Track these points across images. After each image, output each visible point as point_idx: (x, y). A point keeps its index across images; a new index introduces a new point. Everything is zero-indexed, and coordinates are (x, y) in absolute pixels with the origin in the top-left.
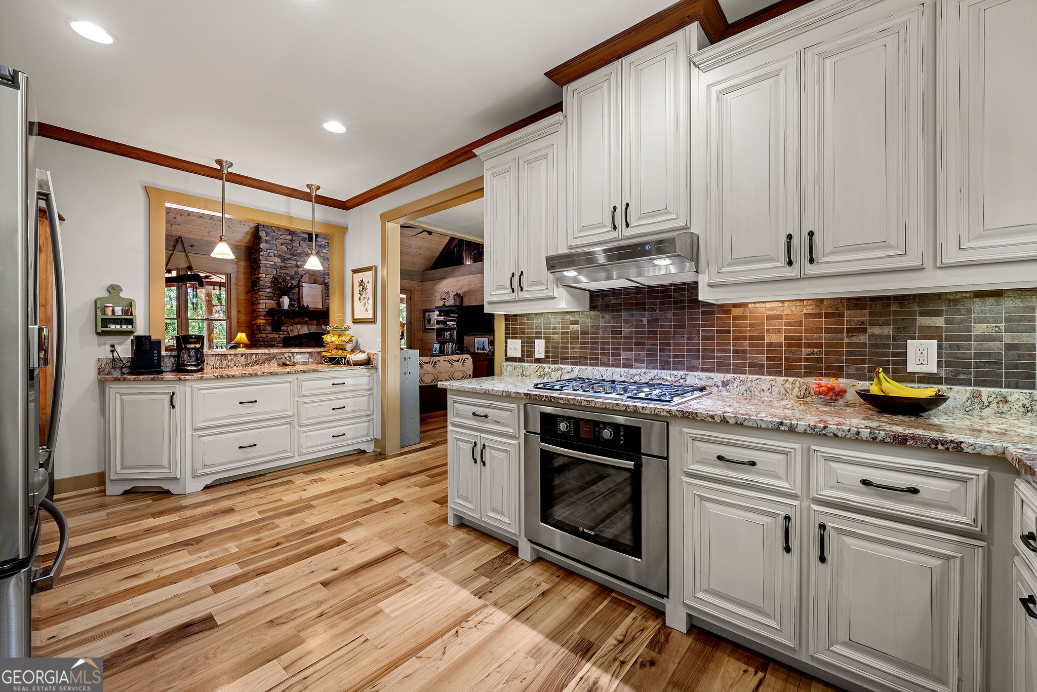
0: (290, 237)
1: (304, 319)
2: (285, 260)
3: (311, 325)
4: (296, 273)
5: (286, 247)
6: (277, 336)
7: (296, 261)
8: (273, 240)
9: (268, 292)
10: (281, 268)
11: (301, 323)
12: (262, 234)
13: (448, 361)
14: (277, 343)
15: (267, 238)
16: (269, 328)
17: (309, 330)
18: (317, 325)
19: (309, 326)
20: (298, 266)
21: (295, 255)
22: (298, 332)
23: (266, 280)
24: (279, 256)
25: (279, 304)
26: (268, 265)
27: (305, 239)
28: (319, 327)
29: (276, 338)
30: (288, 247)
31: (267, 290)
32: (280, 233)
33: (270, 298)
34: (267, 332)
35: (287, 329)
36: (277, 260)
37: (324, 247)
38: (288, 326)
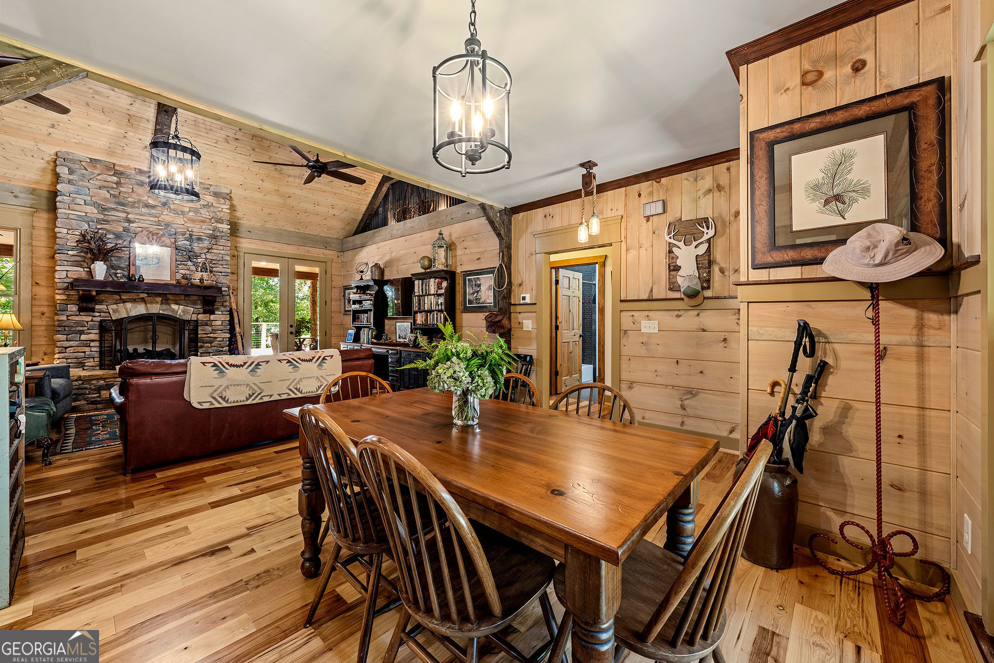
0: (115, 178)
1: (138, 295)
2: (105, 209)
3: (151, 303)
4: (126, 230)
5: (108, 192)
7: (126, 212)
8: (82, 180)
9: (72, 255)
10: (99, 221)
11: (134, 301)
12: (63, 171)
13: (289, 362)
14: (88, 329)
15: (71, 177)
16: (73, 308)
17: (147, 309)
18: (162, 304)
19: (148, 305)
21: (123, 205)
22: (127, 312)
23: (69, 237)
24: (95, 204)
25: (90, 273)
26: (71, 216)
28: (165, 307)
29: (87, 322)
30: (112, 192)
31: (70, 253)
32: (97, 172)
33: (77, 264)
34: (68, 313)
35: (108, 309)
36: (92, 211)
38: (107, 304)
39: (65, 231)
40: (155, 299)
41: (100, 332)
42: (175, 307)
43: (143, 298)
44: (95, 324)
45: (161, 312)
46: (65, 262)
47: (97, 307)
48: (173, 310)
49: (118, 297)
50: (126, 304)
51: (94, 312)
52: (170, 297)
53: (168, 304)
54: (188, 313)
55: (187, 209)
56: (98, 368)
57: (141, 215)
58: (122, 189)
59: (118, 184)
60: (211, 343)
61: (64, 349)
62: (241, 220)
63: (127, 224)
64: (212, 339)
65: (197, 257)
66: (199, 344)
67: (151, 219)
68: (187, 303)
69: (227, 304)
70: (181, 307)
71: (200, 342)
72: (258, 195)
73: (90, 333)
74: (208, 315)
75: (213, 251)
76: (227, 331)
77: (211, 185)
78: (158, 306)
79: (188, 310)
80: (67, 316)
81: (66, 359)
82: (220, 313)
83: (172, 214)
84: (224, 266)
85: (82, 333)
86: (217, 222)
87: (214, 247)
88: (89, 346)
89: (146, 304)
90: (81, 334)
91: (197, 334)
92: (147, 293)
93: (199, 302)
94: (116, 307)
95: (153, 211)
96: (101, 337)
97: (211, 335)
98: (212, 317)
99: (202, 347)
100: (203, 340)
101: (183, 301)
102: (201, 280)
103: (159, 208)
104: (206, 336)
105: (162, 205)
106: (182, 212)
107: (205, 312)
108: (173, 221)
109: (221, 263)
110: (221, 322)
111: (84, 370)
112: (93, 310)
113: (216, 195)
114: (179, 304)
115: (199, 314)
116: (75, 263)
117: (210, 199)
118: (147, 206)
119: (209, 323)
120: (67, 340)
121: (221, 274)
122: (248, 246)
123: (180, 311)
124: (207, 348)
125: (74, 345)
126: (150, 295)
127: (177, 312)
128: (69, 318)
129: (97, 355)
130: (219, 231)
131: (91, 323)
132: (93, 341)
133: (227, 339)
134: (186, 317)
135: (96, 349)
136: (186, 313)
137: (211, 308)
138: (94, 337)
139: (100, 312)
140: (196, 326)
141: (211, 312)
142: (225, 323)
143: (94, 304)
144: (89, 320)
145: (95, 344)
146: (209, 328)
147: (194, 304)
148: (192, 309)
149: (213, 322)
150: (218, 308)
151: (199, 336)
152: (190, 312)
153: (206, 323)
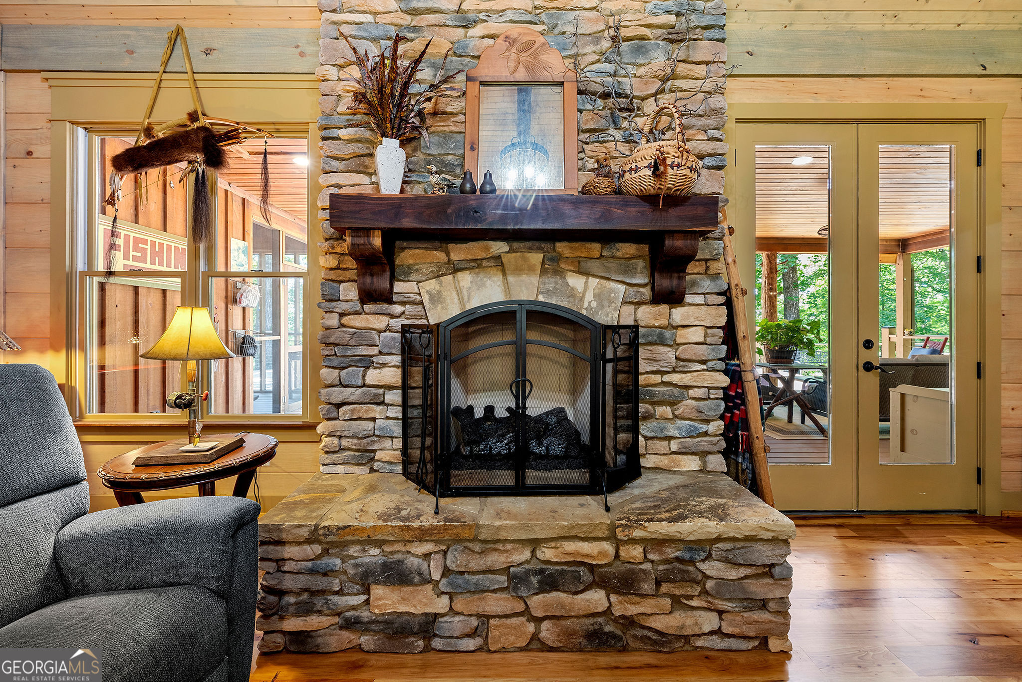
1: (487, 249)
3: (518, 271)
6: (381, 322)
9: (350, 141)
11: (475, 265)
14: (381, 353)
17: (507, 288)
18: (544, 271)
19: (511, 279)
22: (461, 301)
26: (346, 27)
28: (551, 282)
29: (380, 332)
31: (343, 133)
34: (342, 307)
35: (420, 294)
38: (419, 278)
39: (333, 73)
40: (525, 260)
41: (403, 361)
42: (576, 281)
43: (498, 258)
44: (393, 339)
45: (541, 298)
46: (335, 163)
47: (399, 287)
48: (572, 294)
49: (441, 256)
50: (460, 275)
51: (390, 302)
52: (562, 247)
53: (559, 273)
54: (611, 302)
56: (399, 468)
60: (673, 404)
61: (333, 408)
66: (643, 407)
68: (608, 269)
69: (720, 268)
70: (593, 282)
71: (644, 401)
73: (384, 365)
74: (664, 308)
75: (679, 83)
76: (717, 365)
78: (533, 280)
79: (611, 291)
80: (342, 315)
81: (340, 437)
82: (700, 299)
85: (367, 363)
87: (682, 68)
88: (382, 403)
89: (504, 273)
90: (368, 368)
91: (635, 372)
92: (507, 239)
93: (641, 264)
94: (438, 287)
96: (405, 376)
97: (675, 378)
98: (679, 314)
99: (648, 417)
100: (651, 394)
101: (598, 263)
102: (658, 168)
104: (658, 378)
107: (658, 296)
110: (701, 331)
111: (372, 470)
112: (387, 297)
114: (587, 274)
115: (639, 304)
116: (353, 163)
119: (668, 334)
120: (342, 385)
122: (745, 100)
123: (589, 296)
124: (663, 423)
125: (352, 399)
126: (516, 244)
127: (582, 299)
128: (345, 320)
129: (397, 430)
131: (388, 334)
132: (390, 388)
134: (607, 317)
135: (396, 412)
136: (606, 303)
137: (675, 282)
138: (392, 375)
139: (403, 303)
140: (634, 345)
141: (674, 298)
142: (713, 336)
143: (393, 278)
144: (382, 326)
145: (394, 396)
146: (668, 354)
147: (628, 270)
148: (622, 288)
149: (680, 332)
150: (694, 283)
151: (642, 379)
152: (616, 298)
153: (661, 336)
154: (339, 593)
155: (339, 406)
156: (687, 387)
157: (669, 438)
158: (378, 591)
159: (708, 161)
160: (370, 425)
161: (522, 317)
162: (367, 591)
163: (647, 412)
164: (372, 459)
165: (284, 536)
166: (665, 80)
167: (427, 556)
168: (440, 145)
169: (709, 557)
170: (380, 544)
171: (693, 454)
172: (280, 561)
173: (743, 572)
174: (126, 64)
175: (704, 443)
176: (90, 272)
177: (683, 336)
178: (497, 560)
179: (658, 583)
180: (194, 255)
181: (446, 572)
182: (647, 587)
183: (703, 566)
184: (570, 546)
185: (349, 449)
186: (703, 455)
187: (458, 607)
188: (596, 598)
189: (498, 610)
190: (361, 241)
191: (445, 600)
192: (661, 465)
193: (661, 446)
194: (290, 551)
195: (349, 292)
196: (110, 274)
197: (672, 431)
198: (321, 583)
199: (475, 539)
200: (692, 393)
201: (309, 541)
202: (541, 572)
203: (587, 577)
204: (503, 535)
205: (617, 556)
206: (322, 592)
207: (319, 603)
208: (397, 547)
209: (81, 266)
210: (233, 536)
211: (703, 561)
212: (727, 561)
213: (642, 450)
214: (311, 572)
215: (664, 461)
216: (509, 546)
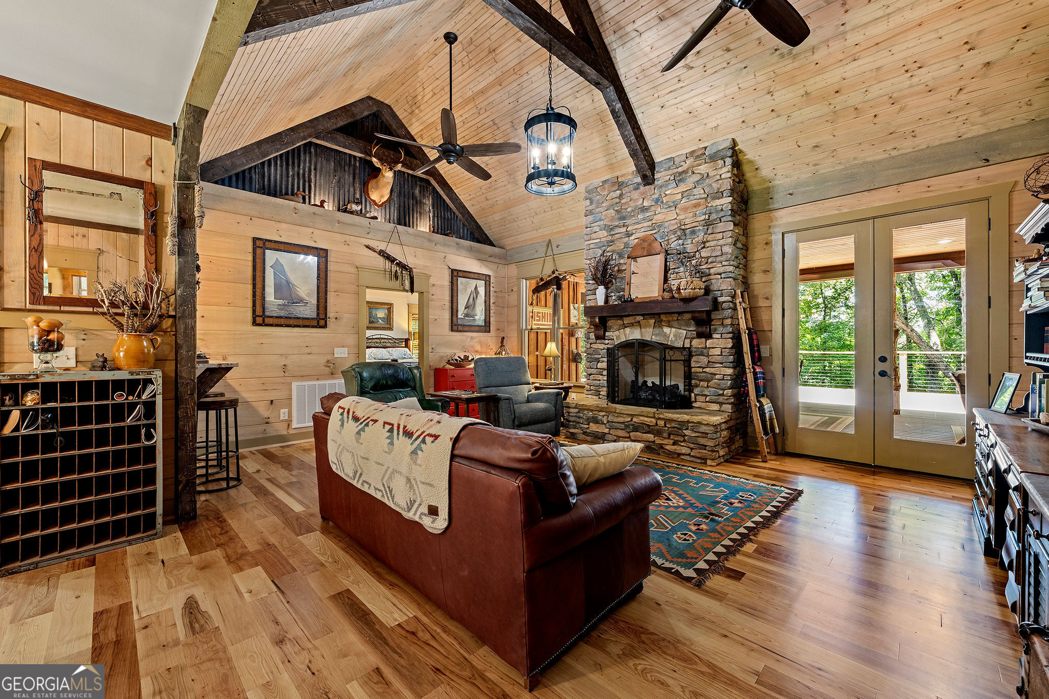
0: (620, 191)
1: (635, 319)
2: (612, 229)
3: (646, 327)
4: (627, 245)
6: (602, 346)
7: (626, 226)
8: (598, 207)
9: (592, 285)
10: (608, 244)
11: (632, 325)
12: (587, 204)
14: (601, 357)
15: (591, 208)
18: (655, 327)
19: (643, 330)
20: (628, 234)
21: (624, 218)
24: (605, 227)
26: (592, 246)
27: (639, 184)
28: (657, 331)
29: (601, 350)
30: (616, 209)
32: (606, 193)
34: (591, 341)
35: (613, 336)
36: (605, 233)
37: (666, 186)
38: (613, 330)
39: (588, 262)
40: (648, 323)
41: (608, 360)
42: (667, 330)
43: (639, 322)
44: (605, 352)
45: (654, 337)
47: (607, 334)
48: (665, 335)
49: (620, 322)
50: (626, 328)
51: (605, 340)
52: (663, 317)
53: (661, 327)
54: (680, 338)
55: (679, 196)
57: (638, 223)
58: (623, 201)
59: (621, 195)
60: (707, 381)
62: (774, 180)
63: (627, 238)
64: (709, 376)
65: (690, 258)
66: (693, 382)
67: (646, 224)
68: (680, 325)
69: (728, 321)
70: (673, 330)
71: (695, 379)
72: (778, 123)
73: (602, 361)
74: (703, 340)
75: (709, 244)
76: (728, 365)
77: (705, 148)
78: (651, 331)
79: (681, 333)
81: (590, 386)
82: (718, 336)
83: (663, 210)
84: (724, 263)
85: (597, 360)
86: (714, 198)
87: (710, 237)
88: (602, 375)
89: (640, 328)
90: (598, 362)
91: (690, 368)
92: (643, 315)
93: (692, 322)
94: (619, 333)
95: (648, 214)
96: (608, 365)
97: (707, 370)
98: (710, 343)
99: (697, 386)
100: (697, 376)
101: (676, 322)
103: (653, 208)
104: (701, 370)
105: (655, 202)
106: (674, 202)
107: (700, 335)
108: (665, 218)
109: (719, 259)
110: (719, 350)
111: (599, 398)
112: (603, 338)
113: (713, 158)
114: (671, 327)
115: (693, 338)
117: (703, 169)
118: (644, 209)
119: (705, 351)
120: (591, 368)
121: (719, 277)
122: (790, 220)
123: (672, 336)
124: (702, 389)
125: (593, 373)
126: (645, 317)
127: (669, 337)
129: (606, 384)
130: (717, 212)
131: (604, 350)
132: (604, 369)
133: (729, 378)
134: (679, 344)
135: (605, 378)
136: (678, 339)
137: (704, 329)
138: (604, 365)
139: (609, 340)
140: (690, 355)
141: (709, 336)
142: (725, 352)
143: (605, 331)
144: (602, 348)
145: (605, 373)
146: (704, 360)
147: (688, 325)
148: (685, 332)
149: (711, 350)
150: (715, 329)
151: (693, 370)
152: (682, 336)
153: (702, 351)
154: (582, 424)
155: (591, 374)
156: (715, 374)
157: (706, 396)
158: (591, 424)
159: (723, 276)
160: (599, 382)
161: (636, 345)
162: (589, 425)
163: (696, 383)
164: (599, 394)
165: (570, 406)
166: (704, 243)
167: (603, 416)
168: (620, 282)
169: (687, 429)
170: (592, 411)
171: (717, 403)
172: (569, 413)
173: (697, 434)
174: (536, 256)
175: (721, 399)
176: (526, 329)
177: (712, 352)
178: (621, 420)
179: (669, 435)
180: (554, 322)
181: (608, 422)
182: (665, 435)
183: (684, 431)
184: (642, 418)
185: (592, 390)
186: (721, 404)
187: (611, 432)
188: (650, 437)
189: (621, 435)
190: (593, 320)
191: (608, 430)
192: (701, 406)
193: (702, 398)
194: (571, 410)
195: (592, 336)
196: (532, 329)
197: (707, 393)
198: (578, 420)
199: (615, 412)
200: (717, 377)
201: (575, 408)
202: (633, 425)
203: (647, 429)
204: (622, 412)
205: (656, 424)
206: (579, 423)
207: (578, 425)
208: (596, 412)
209: (524, 328)
210: (557, 396)
211: (686, 430)
212: (692, 430)
213: (693, 399)
214: (576, 416)
215: (703, 405)
216: (624, 416)
